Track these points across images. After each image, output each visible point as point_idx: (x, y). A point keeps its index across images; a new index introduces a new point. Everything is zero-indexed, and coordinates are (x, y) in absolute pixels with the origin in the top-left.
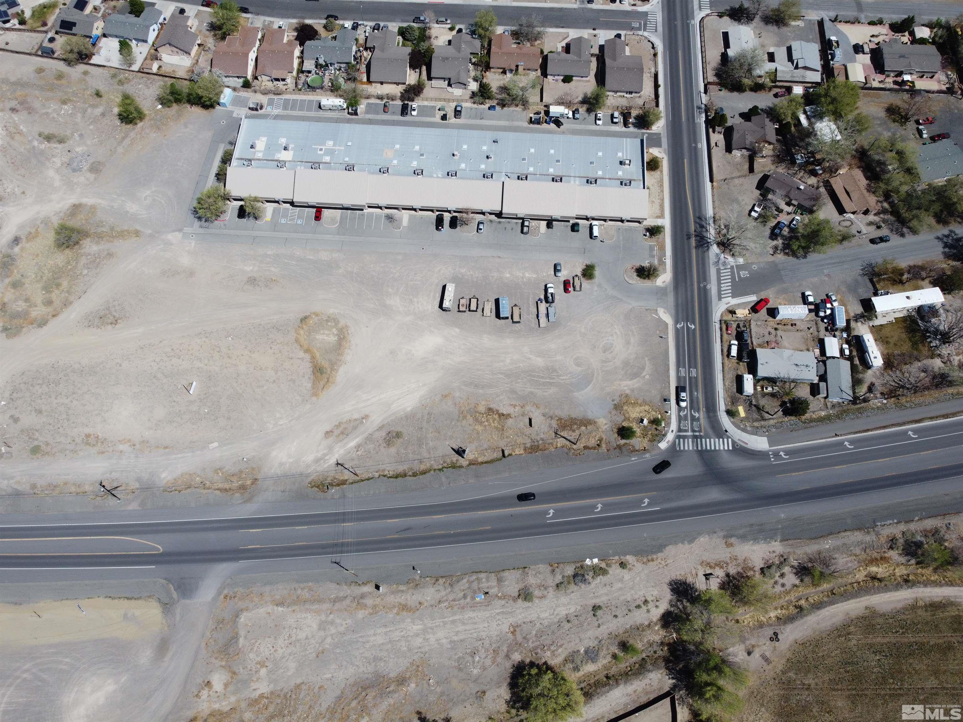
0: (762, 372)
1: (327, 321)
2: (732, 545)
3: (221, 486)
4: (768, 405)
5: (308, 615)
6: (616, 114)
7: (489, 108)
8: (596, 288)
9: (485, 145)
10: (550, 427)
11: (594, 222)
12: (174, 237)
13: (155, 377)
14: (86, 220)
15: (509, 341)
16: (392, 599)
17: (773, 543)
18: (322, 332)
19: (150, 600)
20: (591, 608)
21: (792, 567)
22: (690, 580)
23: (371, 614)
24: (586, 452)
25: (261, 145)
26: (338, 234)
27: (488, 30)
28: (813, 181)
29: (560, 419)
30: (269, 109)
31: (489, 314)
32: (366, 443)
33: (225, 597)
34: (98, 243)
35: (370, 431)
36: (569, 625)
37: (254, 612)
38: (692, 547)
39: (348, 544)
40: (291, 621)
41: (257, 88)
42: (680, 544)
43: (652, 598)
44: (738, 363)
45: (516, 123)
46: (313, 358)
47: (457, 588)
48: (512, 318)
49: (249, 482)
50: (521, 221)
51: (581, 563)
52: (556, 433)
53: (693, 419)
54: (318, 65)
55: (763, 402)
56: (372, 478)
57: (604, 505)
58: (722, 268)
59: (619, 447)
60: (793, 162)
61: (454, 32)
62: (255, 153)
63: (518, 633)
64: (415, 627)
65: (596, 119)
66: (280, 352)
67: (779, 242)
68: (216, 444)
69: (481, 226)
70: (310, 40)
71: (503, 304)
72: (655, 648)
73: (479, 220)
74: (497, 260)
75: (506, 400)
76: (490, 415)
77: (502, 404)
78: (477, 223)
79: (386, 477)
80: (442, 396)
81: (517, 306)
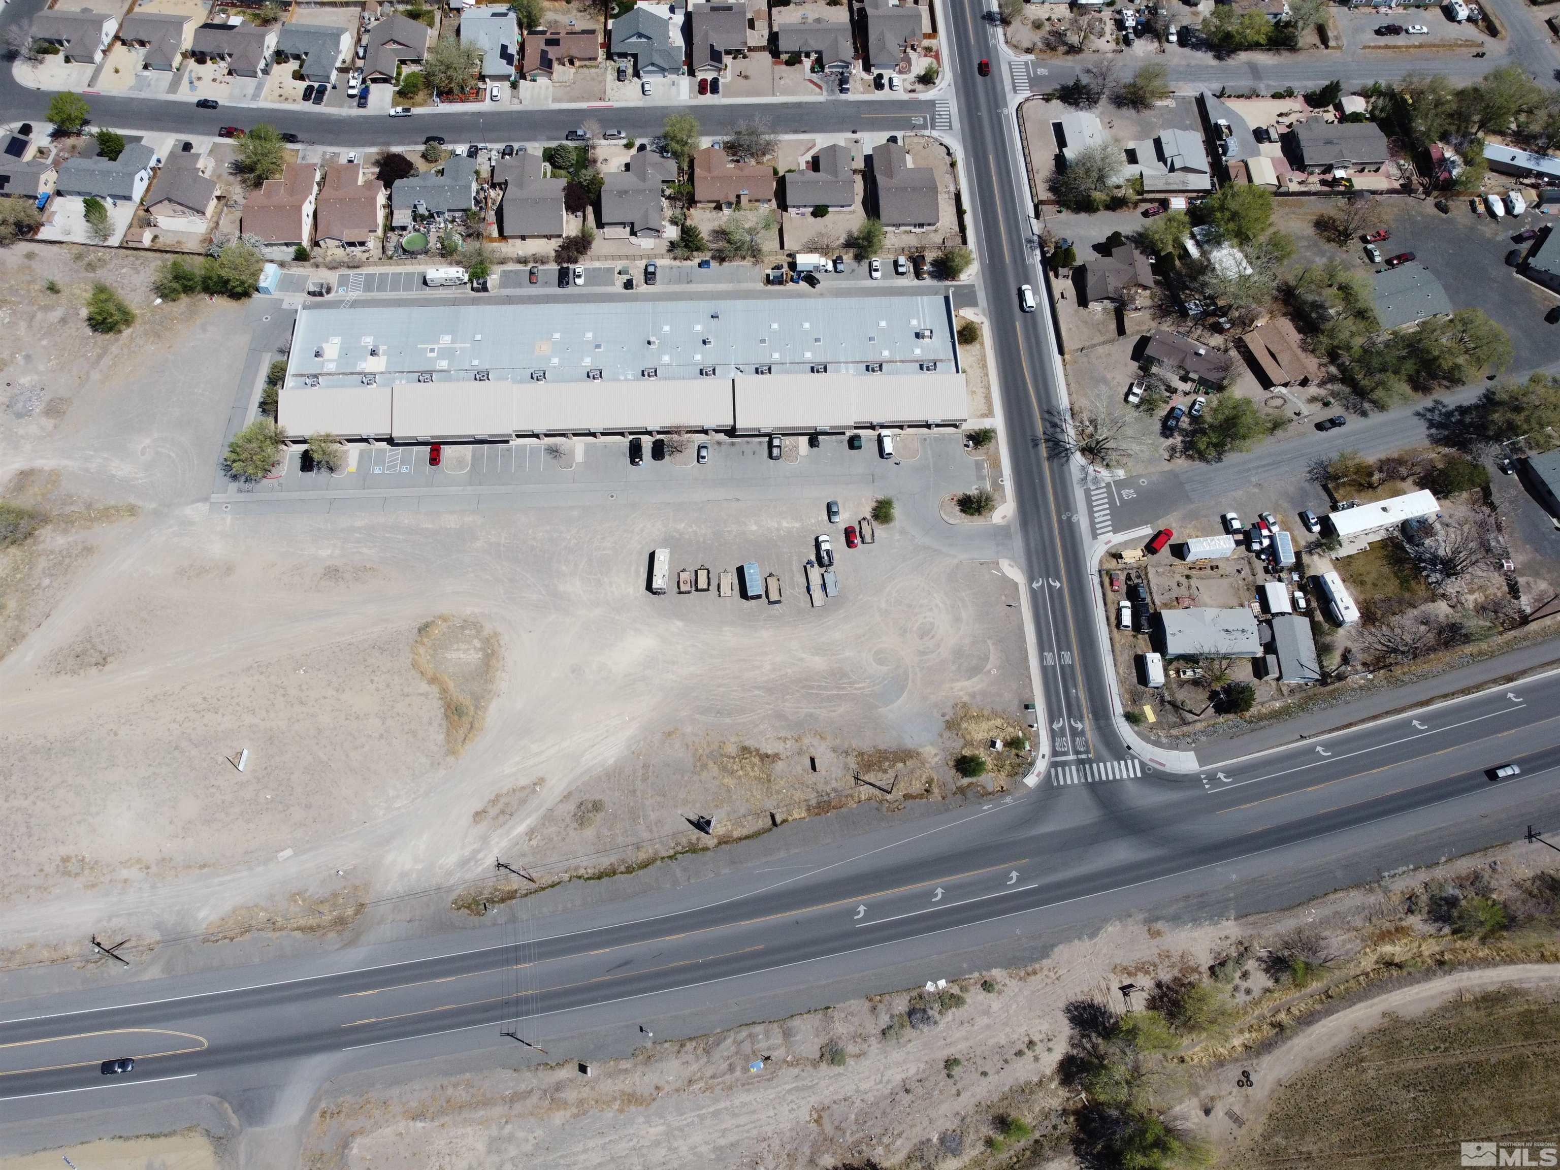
0: (1175, 646)
1: (463, 628)
2: (1159, 933)
3: (302, 922)
4: (1190, 699)
5: (469, 1130)
6: (902, 260)
7: (700, 265)
8: (897, 537)
9: (698, 323)
10: (846, 767)
11: (884, 432)
12: (196, 511)
13: (176, 748)
14: (43, 495)
15: (766, 634)
16: (608, 1086)
17: (1225, 923)
18: (455, 647)
19: (191, 1134)
20: (942, 1065)
21: (1259, 959)
22: (1098, 999)
23: (575, 1116)
24: (909, 803)
25: (332, 350)
26: (471, 484)
27: (686, 143)
28: (1217, 340)
29: (861, 754)
30: (341, 291)
31: (729, 593)
32: (544, 825)
33: (323, 1114)
34: (65, 531)
35: (548, 804)
36: (909, 1097)
37: (375, 1134)
38: (1095, 944)
39: (527, 1000)
40: (440, 1143)
41: (320, 260)
42: (1076, 941)
43: (1041, 1037)
44: (1134, 636)
45: (745, 286)
46: (444, 691)
47: (717, 1055)
48: (767, 596)
49: (350, 912)
50: (767, 439)
51: (918, 990)
52: (856, 778)
53: (1075, 733)
54: (416, 217)
55: (1181, 695)
56: (559, 883)
57: (946, 889)
58: (1092, 488)
59: (961, 791)
60: (1184, 314)
61: (634, 151)
62: (323, 363)
63: (826, 1121)
64: (652, 1131)
65: (871, 269)
66: (388, 686)
67: (1177, 440)
68: (288, 852)
69: (704, 453)
70: (401, 177)
71: (751, 575)
72: (1054, 1120)
73: (699, 444)
74: (735, 505)
75: (770, 731)
76: (746, 758)
77: (763, 739)
78: (696, 449)
79: (582, 879)
80: (664, 734)
81: (773, 576)
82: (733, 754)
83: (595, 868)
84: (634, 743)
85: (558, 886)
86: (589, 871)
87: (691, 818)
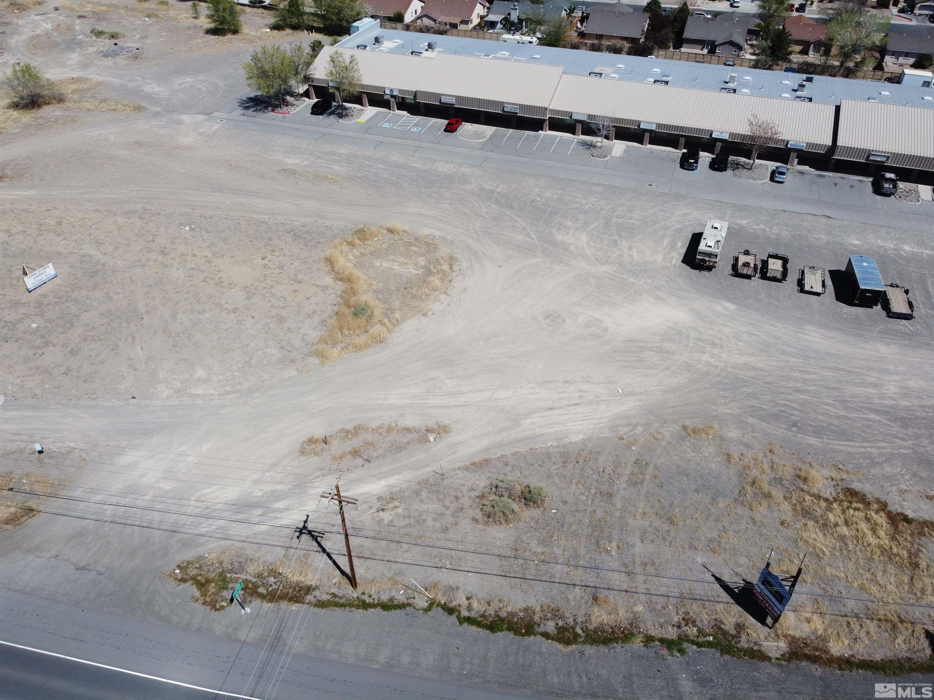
1: (412, 244)
7: (784, 70)
9: (786, 81)
12: (191, 119)
14: (76, 90)
26: (481, 149)
31: (817, 289)
35: (440, 466)
46: (351, 291)
48: (886, 307)
54: (507, 23)
73: (774, 168)
74: (824, 220)
75: (908, 480)
76: (858, 509)
77: (894, 489)
78: (770, 171)
79: (455, 615)
80: (684, 428)
81: (897, 286)
82: (827, 495)
83: (489, 604)
84: (626, 425)
85: (398, 611)
86: (475, 605)
87: (726, 578)
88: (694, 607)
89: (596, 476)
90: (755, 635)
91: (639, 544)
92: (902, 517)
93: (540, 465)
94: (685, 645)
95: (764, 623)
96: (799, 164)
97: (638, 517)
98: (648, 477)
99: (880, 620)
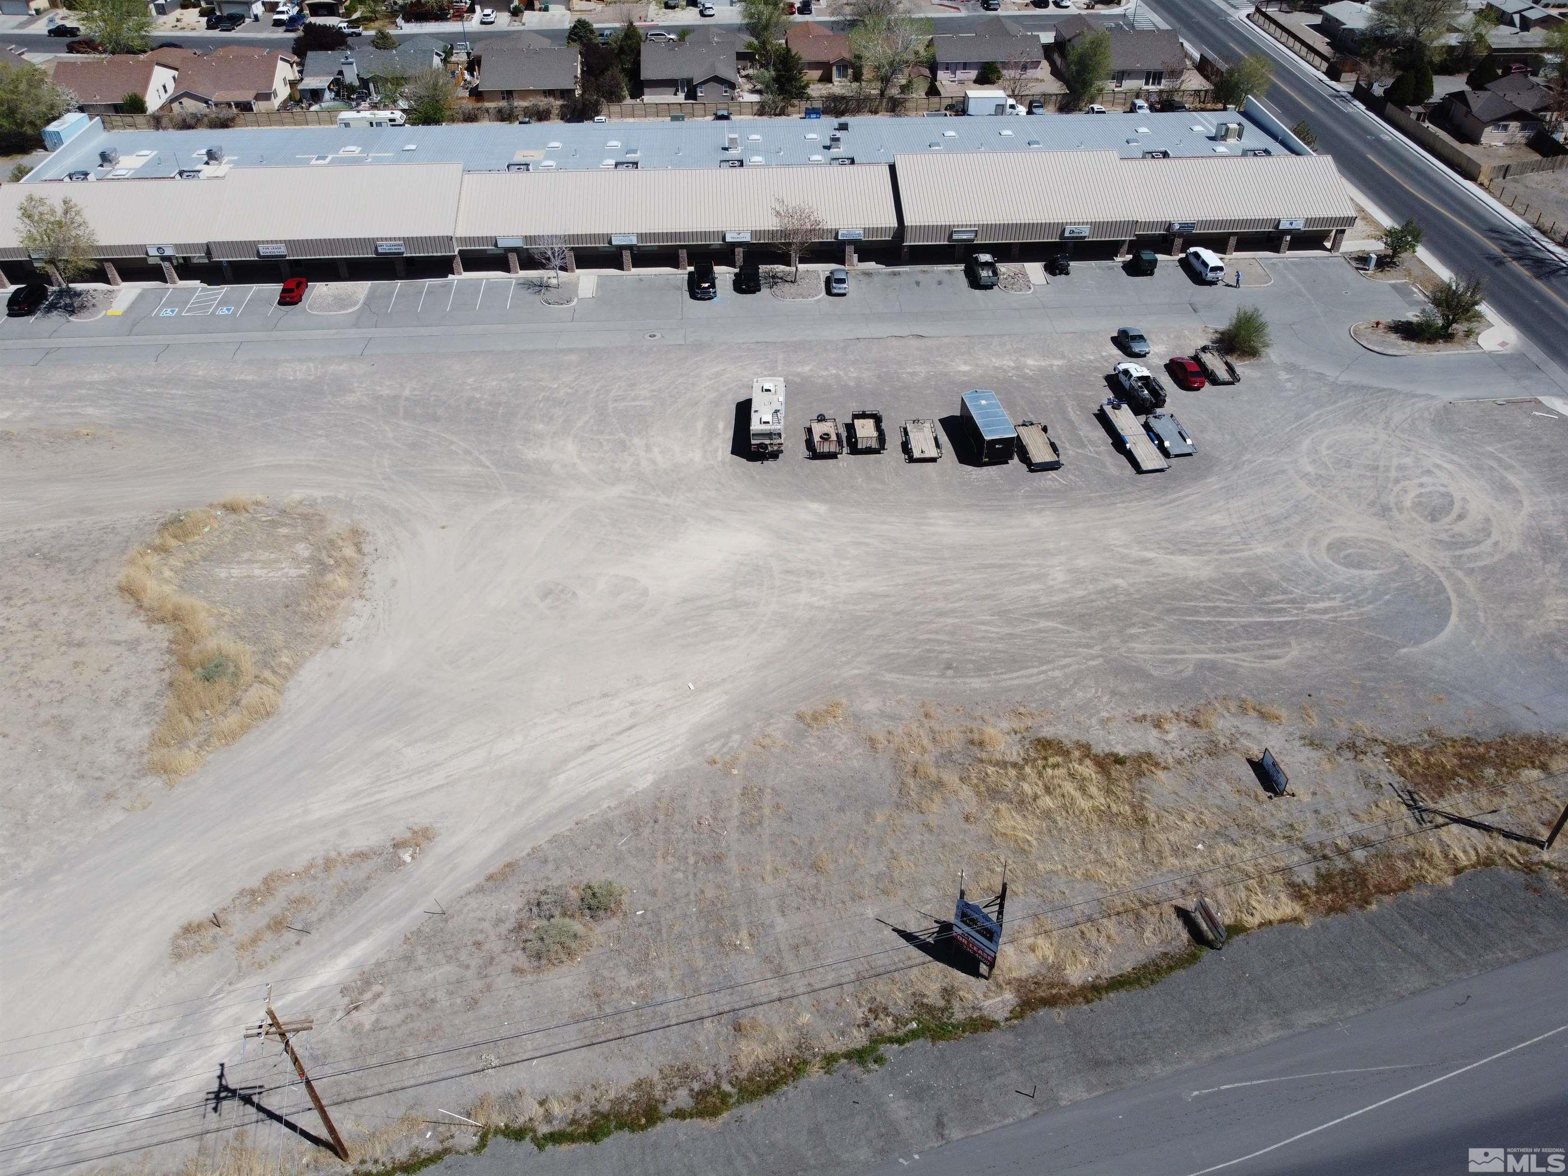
1: (275, 523)
9: (811, 133)
10: (1371, 784)
15: (1037, 521)
18: (246, 555)
25: (134, 161)
26: (356, 325)
29: (1398, 750)
31: (931, 453)
35: (437, 899)
41: (164, 113)
46: (186, 635)
48: (1025, 458)
50: (963, 266)
52: (1414, 808)
54: (340, 88)
73: (828, 274)
74: (915, 343)
75: (1108, 703)
76: (1056, 766)
77: (1094, 721)
78: (823, 279)
79: (528, 1139)
80: (800, 717)
81: (1032, 424)
82: (1014, 758)
83: (577, 1098)
84: (715, 739)
85: (432, 1167)
86: (556, 1109)
87: (912, 928)
88: (881, 987)
89: (689, 835)
90: (969, 996)
91: (779, 920)
92: (1112, 758)
93: (599, 846)
94: (882, 1048)
95: (976, 974)
96: (860, 260)
97: (769, 879)
98: (767, 811)
99: (1118, 914)
